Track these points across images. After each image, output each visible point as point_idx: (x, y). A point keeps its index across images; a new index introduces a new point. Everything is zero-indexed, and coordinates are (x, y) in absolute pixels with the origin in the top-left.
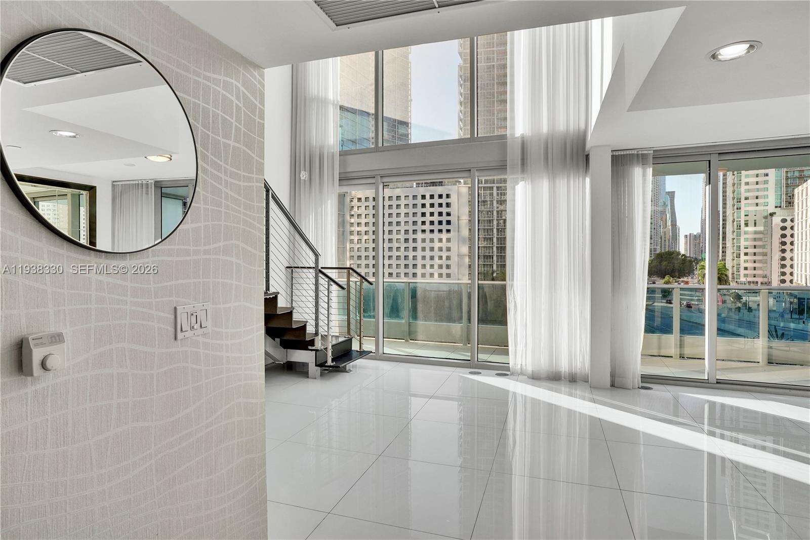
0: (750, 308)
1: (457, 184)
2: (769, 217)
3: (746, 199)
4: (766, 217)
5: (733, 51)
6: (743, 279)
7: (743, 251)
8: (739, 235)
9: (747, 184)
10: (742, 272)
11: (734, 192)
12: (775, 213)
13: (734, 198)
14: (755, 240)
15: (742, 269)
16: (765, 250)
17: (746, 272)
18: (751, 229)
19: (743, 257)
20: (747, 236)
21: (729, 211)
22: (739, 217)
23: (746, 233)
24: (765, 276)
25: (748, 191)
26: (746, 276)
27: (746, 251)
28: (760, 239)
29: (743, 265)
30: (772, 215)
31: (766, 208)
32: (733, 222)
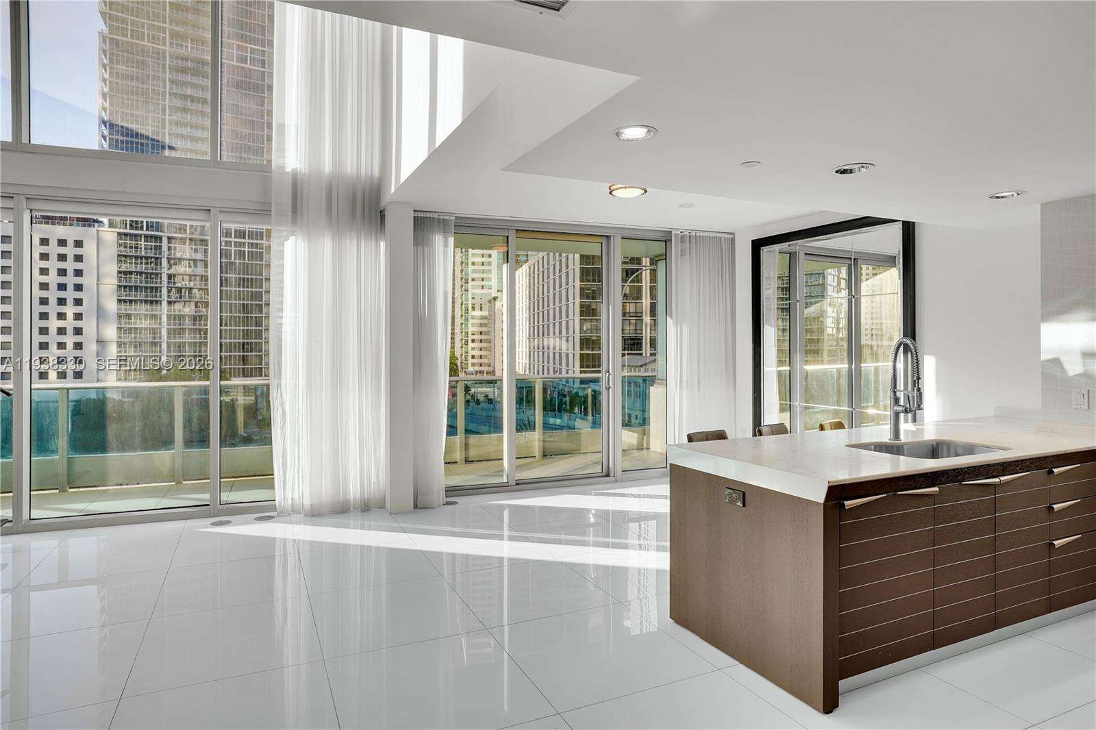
0: (478, 400)
1: (96, 225)
2: (492, 301)
3: (473, 280)
4: (490, 302)
5: (634, 133)
6: (471, 369)
7: (470, 337)
8: (467, 320)
9: (473, 264)
10: (470, 361)
11: (462, 272)
12: (497, 297)
13: (462, 279)
14: (481, 325)
15: (470, 357)
16: (489, 337)
17: (473, 361)
18: (477, 313)
19: (471, 345)
20: (474, 321)
21: (458, 293)
22: (467, 300)
23: (473, 318)
24: (489, 366)
25: (474, 271)
26: (473, 365)
27: (473, 337)
28: (485, 325)
29: (471, 353)
30: (495, 299)
31: (490, 291)
32: (462, 305)
